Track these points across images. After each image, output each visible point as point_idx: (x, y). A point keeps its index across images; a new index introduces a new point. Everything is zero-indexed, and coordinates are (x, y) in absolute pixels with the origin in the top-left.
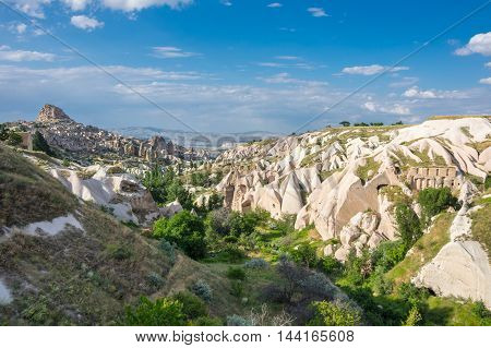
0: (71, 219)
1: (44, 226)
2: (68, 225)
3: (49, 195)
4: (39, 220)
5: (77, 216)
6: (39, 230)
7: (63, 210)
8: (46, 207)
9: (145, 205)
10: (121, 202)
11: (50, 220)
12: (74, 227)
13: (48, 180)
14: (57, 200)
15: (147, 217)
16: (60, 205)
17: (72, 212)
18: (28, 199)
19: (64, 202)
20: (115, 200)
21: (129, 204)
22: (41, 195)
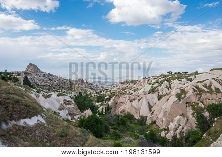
0: (40, 118)
1: (27, 120)
2: (38, 120)
3: (30, 106)
4: (25, 118)
5: (43, 116)
6: (25, 122)
7: (36, 113)
8: (28, 111)
9: (74, 111)
10: (63, 109)
11: (30, 118)
12: (41, 121)
13: (30, 99)
14: (33, 108)
15: (75, 117)
16: (35, 111)
17: (40, 114)
18: (20, 108)
19: (37, 109)
20: (61, 109)
21: (67, 111)
22: (26, 106)
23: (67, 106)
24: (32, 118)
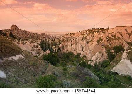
1: (14, 57)
2: (20, 57)
3: (14, 49)
4: (12, 56)
5: (22, 55)
6: (12, 58)
7: (18, 53)
8: (14, 52)
9: (40, 51)
10: (34, 50)
12: (21, 58)
13: (14, 45)
14: (17, 50)
15: (41, 54)
16: (17, 52)
17: (21, 53)
18: (9, 50)
20: (32, 50)
21: (36, 51)
22: (12, 49)
23: (36, 49)
24: (16, 56)
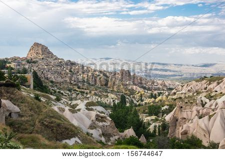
0: (77, 139)
1: (67, 141)
2: (76, 141)
3: (68, 128)
4: (66, 139)
5: (79, 138)
6: (66, 143)
7: (74, 136)
8: (68, 134)
10: (95, 128)
11: (70, 139)
12: (78, 143)
13: (66, 121)
14: (72, 131)
16: (73, 133)
17: (77, 136)
18: (62, 130)
19: (74, 131)
21: (100, 130)
22: (66, 128)
23: (101, 124)
24: (71, 139)
